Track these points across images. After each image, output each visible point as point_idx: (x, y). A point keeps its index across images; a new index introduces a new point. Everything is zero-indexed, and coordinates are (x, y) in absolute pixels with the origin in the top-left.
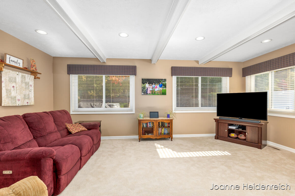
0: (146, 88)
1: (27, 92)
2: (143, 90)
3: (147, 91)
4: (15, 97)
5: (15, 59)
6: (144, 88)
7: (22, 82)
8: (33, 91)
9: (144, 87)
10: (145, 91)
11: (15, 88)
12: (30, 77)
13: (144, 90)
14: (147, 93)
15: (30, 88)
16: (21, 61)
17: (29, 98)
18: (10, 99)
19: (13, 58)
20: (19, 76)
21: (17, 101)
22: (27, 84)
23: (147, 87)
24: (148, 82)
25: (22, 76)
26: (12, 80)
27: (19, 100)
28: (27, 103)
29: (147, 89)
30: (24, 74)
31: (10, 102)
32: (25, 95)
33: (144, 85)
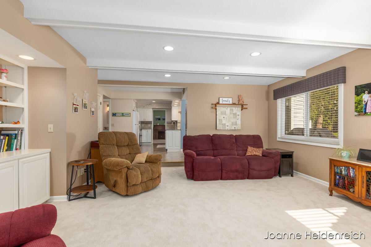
0: (364, 103)
1: (234, 120)
2: (356, 107)
3: (365, 109)
4: (225, 124)
5: (226, 99)
6: (358, 103)
7: (230, 113)
8: (240, 119)
9: (360, 101)
10: (362, 108)
11: (225, 118)
12: (237, 109)
13: (359, 106)
14: (365, 113)
15: (238, 117)
16: (230, 99)
17: (236, 124)
18: (222, 125)
19: (224, 99)
20: (228, 110)
21: (226, 126)
22: (235, 114)
23: (366, 100)
24: (368, 90)
25: (231, 109)
26: (222, 113)
27: (228, 126)
28: (235, 128)
29: (366, 104)
30: (232, 108)
31: (222, 127)
32: (232, 123)
33: (360, 97)
